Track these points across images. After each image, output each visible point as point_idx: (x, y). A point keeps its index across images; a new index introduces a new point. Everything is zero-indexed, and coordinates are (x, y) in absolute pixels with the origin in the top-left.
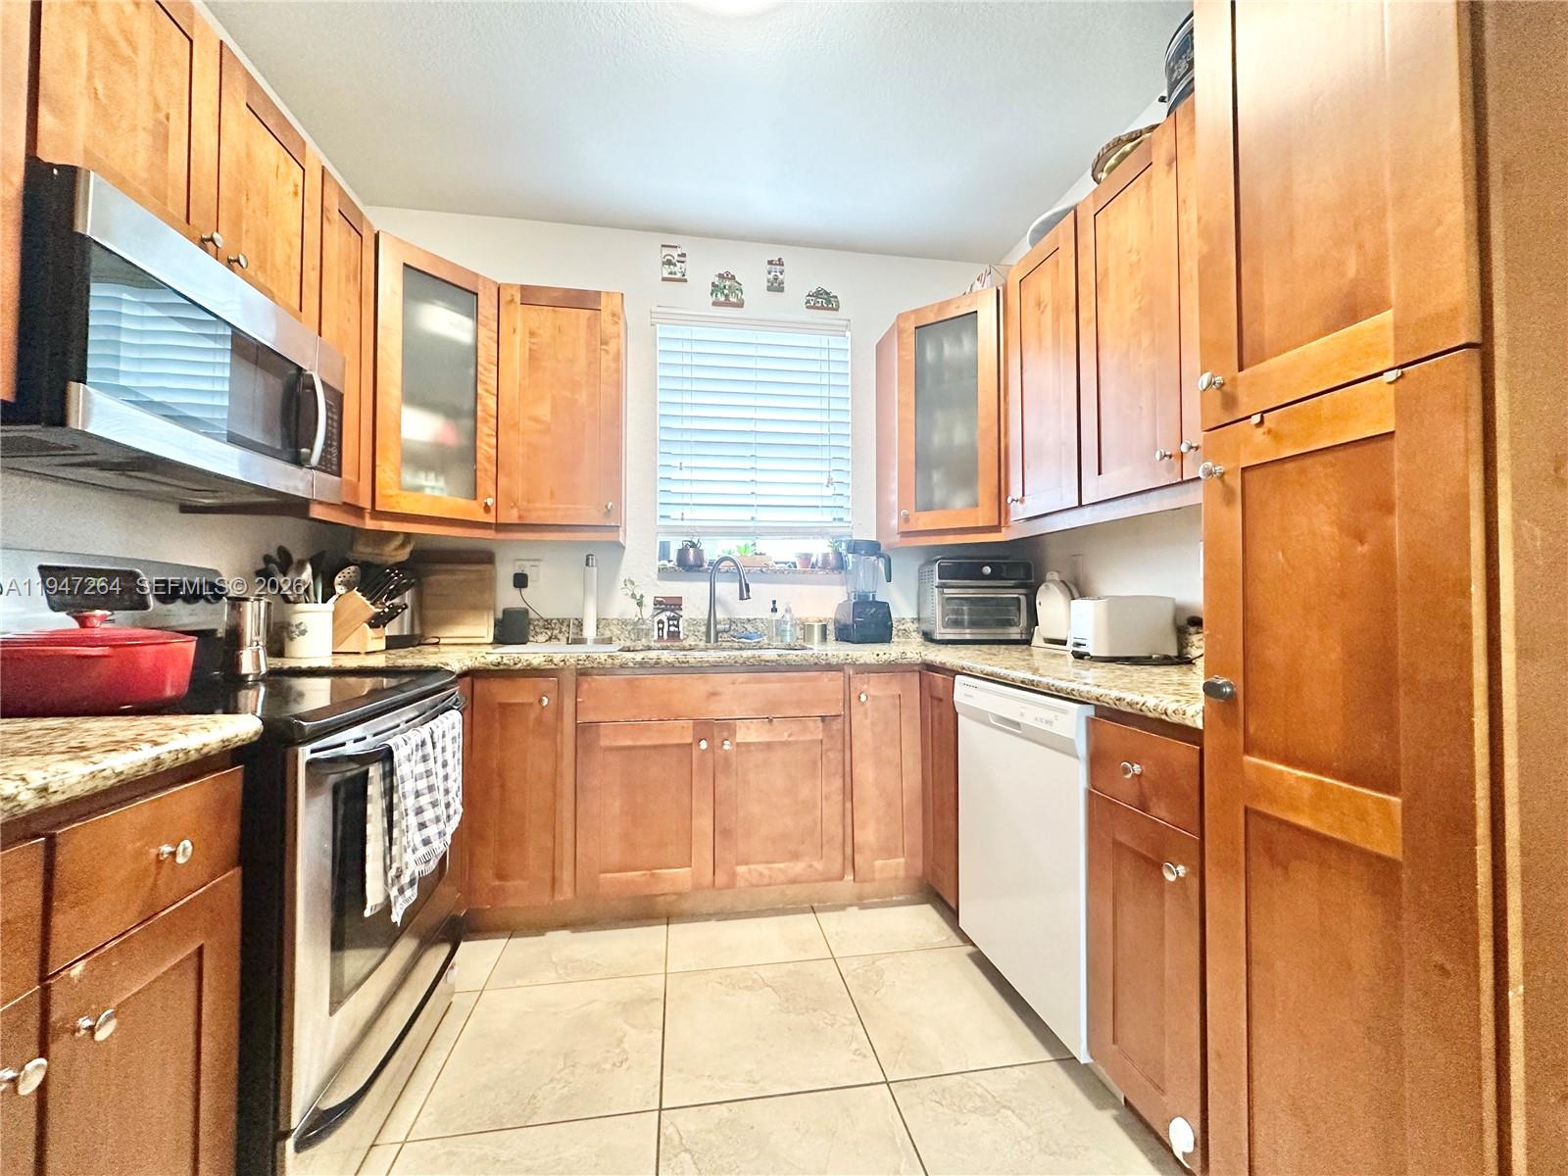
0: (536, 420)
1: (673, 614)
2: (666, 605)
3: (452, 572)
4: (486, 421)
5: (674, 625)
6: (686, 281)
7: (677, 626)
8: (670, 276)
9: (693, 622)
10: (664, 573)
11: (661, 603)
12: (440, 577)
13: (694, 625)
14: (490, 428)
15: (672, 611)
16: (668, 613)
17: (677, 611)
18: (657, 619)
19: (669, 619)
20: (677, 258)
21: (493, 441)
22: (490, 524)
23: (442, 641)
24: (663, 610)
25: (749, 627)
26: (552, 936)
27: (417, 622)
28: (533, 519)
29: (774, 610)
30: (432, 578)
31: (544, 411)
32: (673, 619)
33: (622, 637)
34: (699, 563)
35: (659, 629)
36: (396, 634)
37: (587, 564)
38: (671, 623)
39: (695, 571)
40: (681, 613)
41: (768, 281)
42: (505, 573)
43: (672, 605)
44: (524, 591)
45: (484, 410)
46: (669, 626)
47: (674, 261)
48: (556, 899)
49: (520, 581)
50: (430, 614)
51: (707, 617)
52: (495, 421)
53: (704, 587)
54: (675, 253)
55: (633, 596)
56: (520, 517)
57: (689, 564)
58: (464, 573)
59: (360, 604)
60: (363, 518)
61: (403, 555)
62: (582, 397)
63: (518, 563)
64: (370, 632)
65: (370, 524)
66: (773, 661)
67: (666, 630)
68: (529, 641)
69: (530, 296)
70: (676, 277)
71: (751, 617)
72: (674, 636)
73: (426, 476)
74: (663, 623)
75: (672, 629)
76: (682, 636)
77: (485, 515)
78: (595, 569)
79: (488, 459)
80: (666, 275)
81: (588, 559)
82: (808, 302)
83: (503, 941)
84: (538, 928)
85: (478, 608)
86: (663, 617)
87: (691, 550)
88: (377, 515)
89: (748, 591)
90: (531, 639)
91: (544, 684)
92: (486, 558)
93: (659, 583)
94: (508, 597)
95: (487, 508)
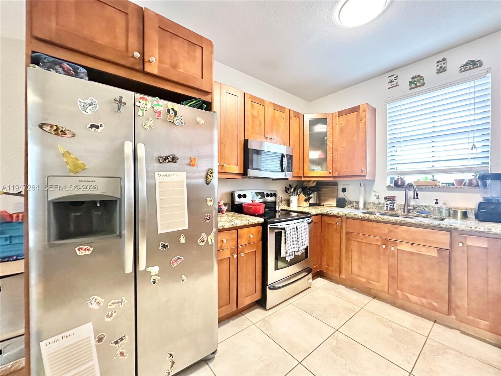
0: (343, 147)
1: (391, 202)
2: (389, 199)
3: (327, 188)
4: (330, 150)
5: (392, 206)
6: (398, 85)
7: (393, 206)
8: (392, 86)
9: (400, 205)
10: (389, 188)
11: (387, 198)
12: (324, 189)
13: (401, 206)
14: (330, 152)
15: (391, 201)
16: (390, 202)
17: (394, 201)
18: (385, 203)
19: (390, 203)
20: (394, 79)
21: (332, 155)
22: (331, 176)
23: (324, 205)
24: (388, 200)
25: (426, 209)
26: (340, 285)
27: (317, 199)
28: (341, 175)
29: (437, 203)
30: (322, 189)
31: (344, 144)
32: (392, 203)
33: (374, 208)
34: (403, 184)
35: (386, 207)
36: (313, 203)
37: (360, 186)
38: (391, 205)
39: (401, 187)
40: (395, 202)
41: (437, 70)
42: (340, 188)
43: (392, 199)
44: (345, 193)
45: (329, 148)
46: (390, 206)
47: (393, 80)
48: (341, 276)
49: (344, 190)
50: (322, 198)
51: (404, 203)
52: (332, 150)
53: (403, 193)
54: (393, 78)
55: (375, 195)
56: (338, 174)
57: (398, 185)
58: (329, 188)
59: (303, 197)
60: (302, 178)
61: (314, 184)
62: (355, 138)
63: (343, 185)
64: (305, 203)
65: (303, 179)
66: (412, 223)
67: (389, 207)
68: (346, 207)
69: (340, 114)
70: (394, 85)
71: (427, 205)
72: (392, 209)
73: (316, 167)
74: (388, 205)
75: (391, 207)
76: (395, 210)
77: (329, 174)
78: (363, 187)
79: (330, 160)
80: (390, 86)
81: (361, 184)
82: (461, 70)
83: (328, 281)
84: (338, 283)
85: (332, 197)
86: (388, 202)
87: (400, 180)
88: (304, 177)
89: (417, 196)
90: (347, 206)
91: (337, 219)
92: (336, 184)
93: (388, 191)
94: (341, 195)
95: (330, 173)
